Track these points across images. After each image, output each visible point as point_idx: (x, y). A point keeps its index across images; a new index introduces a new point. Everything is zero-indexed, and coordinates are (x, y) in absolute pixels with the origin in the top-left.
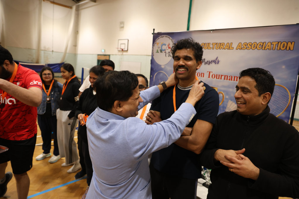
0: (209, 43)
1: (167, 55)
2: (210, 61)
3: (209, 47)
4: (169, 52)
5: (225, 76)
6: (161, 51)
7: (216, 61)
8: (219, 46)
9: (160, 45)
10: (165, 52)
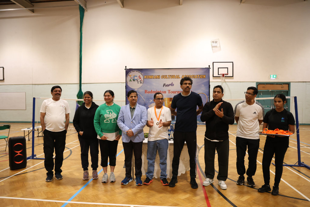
0: (166, 75)
1: (139, 82)
2: (169, 85)
3: (166, 77)
5: (178, 92)
6: (134, 80)
7: (172, 85)
8: (172, 77)
9: (132, 77)
10: (137, 81)
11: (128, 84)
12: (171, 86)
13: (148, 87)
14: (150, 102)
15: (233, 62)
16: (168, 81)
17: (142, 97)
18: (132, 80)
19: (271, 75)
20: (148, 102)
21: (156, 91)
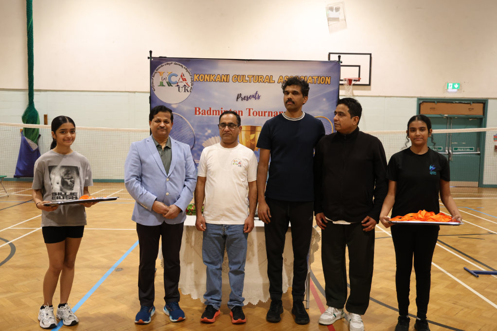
0: (243, 76)
1: (182, 90)
2: (248, 97)
3: (244, 79)
4: (185, 86)
5: (269, 112)
6: (169, 84)
7: (256, 96)
8: (258, 79)
9: (166, 76)
10: (178, 86)
11: (155, 92)
12: (253, 99)
13: (203, 100)
14: (206, 134)
15: (370, 54)
16: (247, 89)
17: (188, 122)
18: (165, 83)
19: (450, 84)
20: (200, 133)
21: (220, 110)
